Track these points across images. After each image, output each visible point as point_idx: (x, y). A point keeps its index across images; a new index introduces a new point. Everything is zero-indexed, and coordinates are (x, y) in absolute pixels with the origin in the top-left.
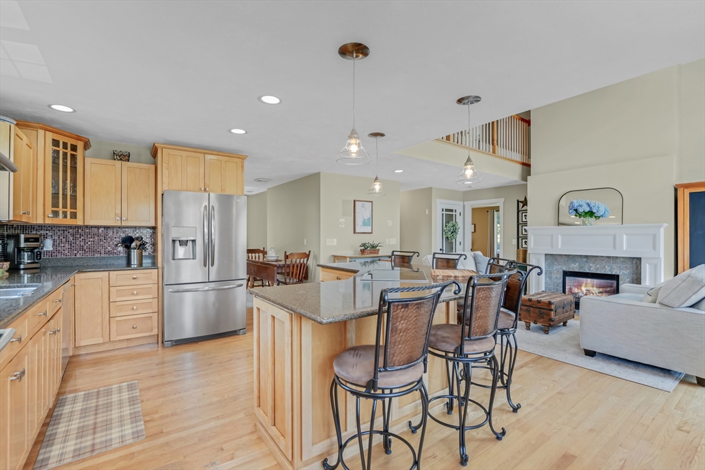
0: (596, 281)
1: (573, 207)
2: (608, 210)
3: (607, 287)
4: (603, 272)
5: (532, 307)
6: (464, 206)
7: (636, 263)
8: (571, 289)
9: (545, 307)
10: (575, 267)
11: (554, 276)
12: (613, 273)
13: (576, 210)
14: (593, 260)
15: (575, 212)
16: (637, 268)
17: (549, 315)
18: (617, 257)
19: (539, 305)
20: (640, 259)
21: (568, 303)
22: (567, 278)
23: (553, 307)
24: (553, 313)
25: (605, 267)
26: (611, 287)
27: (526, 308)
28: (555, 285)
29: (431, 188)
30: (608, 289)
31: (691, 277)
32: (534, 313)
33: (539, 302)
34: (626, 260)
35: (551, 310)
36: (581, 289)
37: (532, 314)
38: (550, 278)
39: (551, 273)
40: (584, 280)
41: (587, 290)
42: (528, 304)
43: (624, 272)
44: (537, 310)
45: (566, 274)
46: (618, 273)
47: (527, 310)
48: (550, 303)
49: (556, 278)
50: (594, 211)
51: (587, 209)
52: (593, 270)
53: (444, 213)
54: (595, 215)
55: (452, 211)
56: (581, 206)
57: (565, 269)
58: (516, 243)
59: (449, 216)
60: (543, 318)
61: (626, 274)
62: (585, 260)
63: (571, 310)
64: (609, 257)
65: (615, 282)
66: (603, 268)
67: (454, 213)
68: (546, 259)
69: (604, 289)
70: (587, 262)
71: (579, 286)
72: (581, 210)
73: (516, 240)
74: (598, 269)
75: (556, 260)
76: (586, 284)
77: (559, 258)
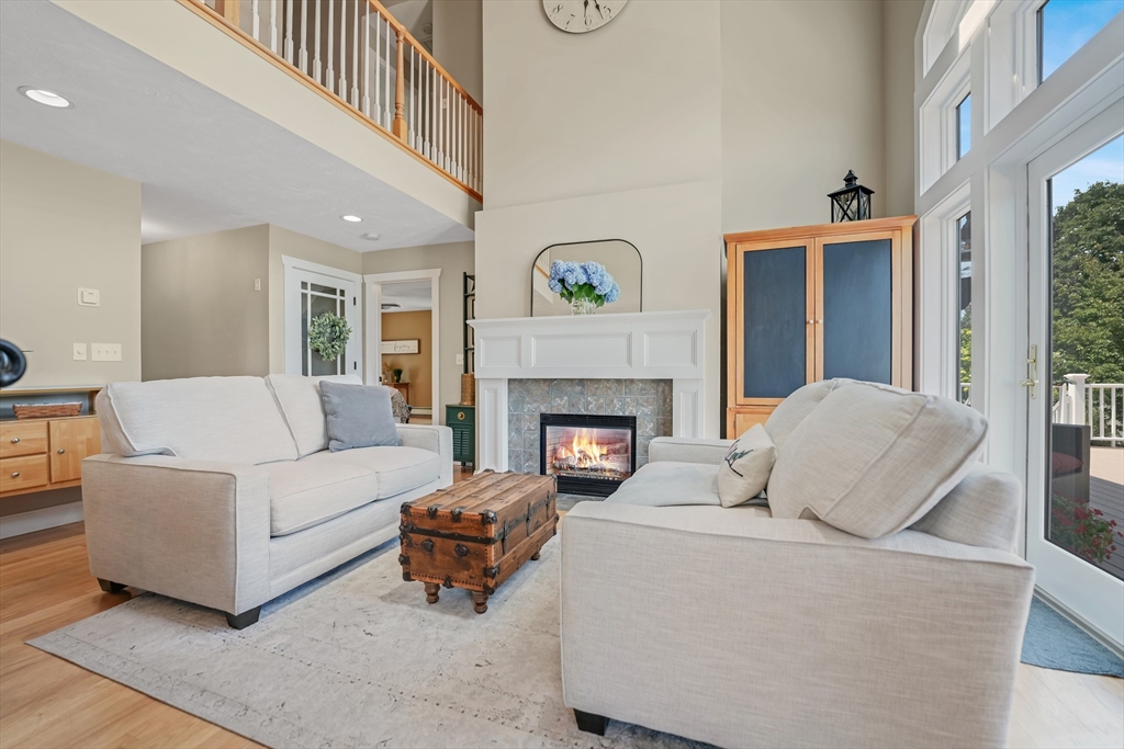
0: (596, 432)
1: (556, 273)
2: (617, 286)
3: (615, 443)
4: (608, 413)
5: (439, 535)
6: (364, 285)
7: (663, 391)
8: (555, 451)
9: (473, 533)
10: (561, 406)
11: (525, 426)
12: (627, 414)
13: (562, 281)
14: (592, 387)
15: (560, 285)
16: (665, 401)
17: (483, 557)
18: (632, 381)
19: (457, 529)
20: (669, 382)
21: (539, 504)
22: (548, 428)
23: (493, 531)
24: (492, 551)
25: (612, 401)
26: (622, 441)
27: (423, 538)
28: (527, 445)
29: (267, 226)
30: (618, 446)
31: (932, 412)
32: (445, 554)
33: (456, 517)
34: (648, 386)
35: (489, 541)
36: (571, 451)
37: (438, 557)
38: (518, 430)
39: (518, 419)
40: (576, 431)
41: (580, 452)
42: (428, 525)
43: (643, 410)
44: (452, 543)
45: (547, 420)
46: (634, 413)
47: (424, 546)
48: (485, 520)
49: (529, 429)
50: (595, 283)
51: (583, 280)
52: (593, 410)
53: (309, 292)
54: (597, 292)
55: (333, 291)
56: (571, 271)
57: (543, 410)
58: (462, 363)
59: (324, 303)
60: (467, 567)
61: (646, 415)
62: (578, 388)
63: (548, 519)
64: (618, 381)
65: (629, 432)
66: (608, 405)
67: (338, 297)
68: (510, 391)
69: (611, 447)
70: (582, 393)
71: (568, 444)
72: (571, 280)
73: (462, 356)
74: (600, 407)
75: (528, 391)
76: (580, 437)
77: (533, 387)
